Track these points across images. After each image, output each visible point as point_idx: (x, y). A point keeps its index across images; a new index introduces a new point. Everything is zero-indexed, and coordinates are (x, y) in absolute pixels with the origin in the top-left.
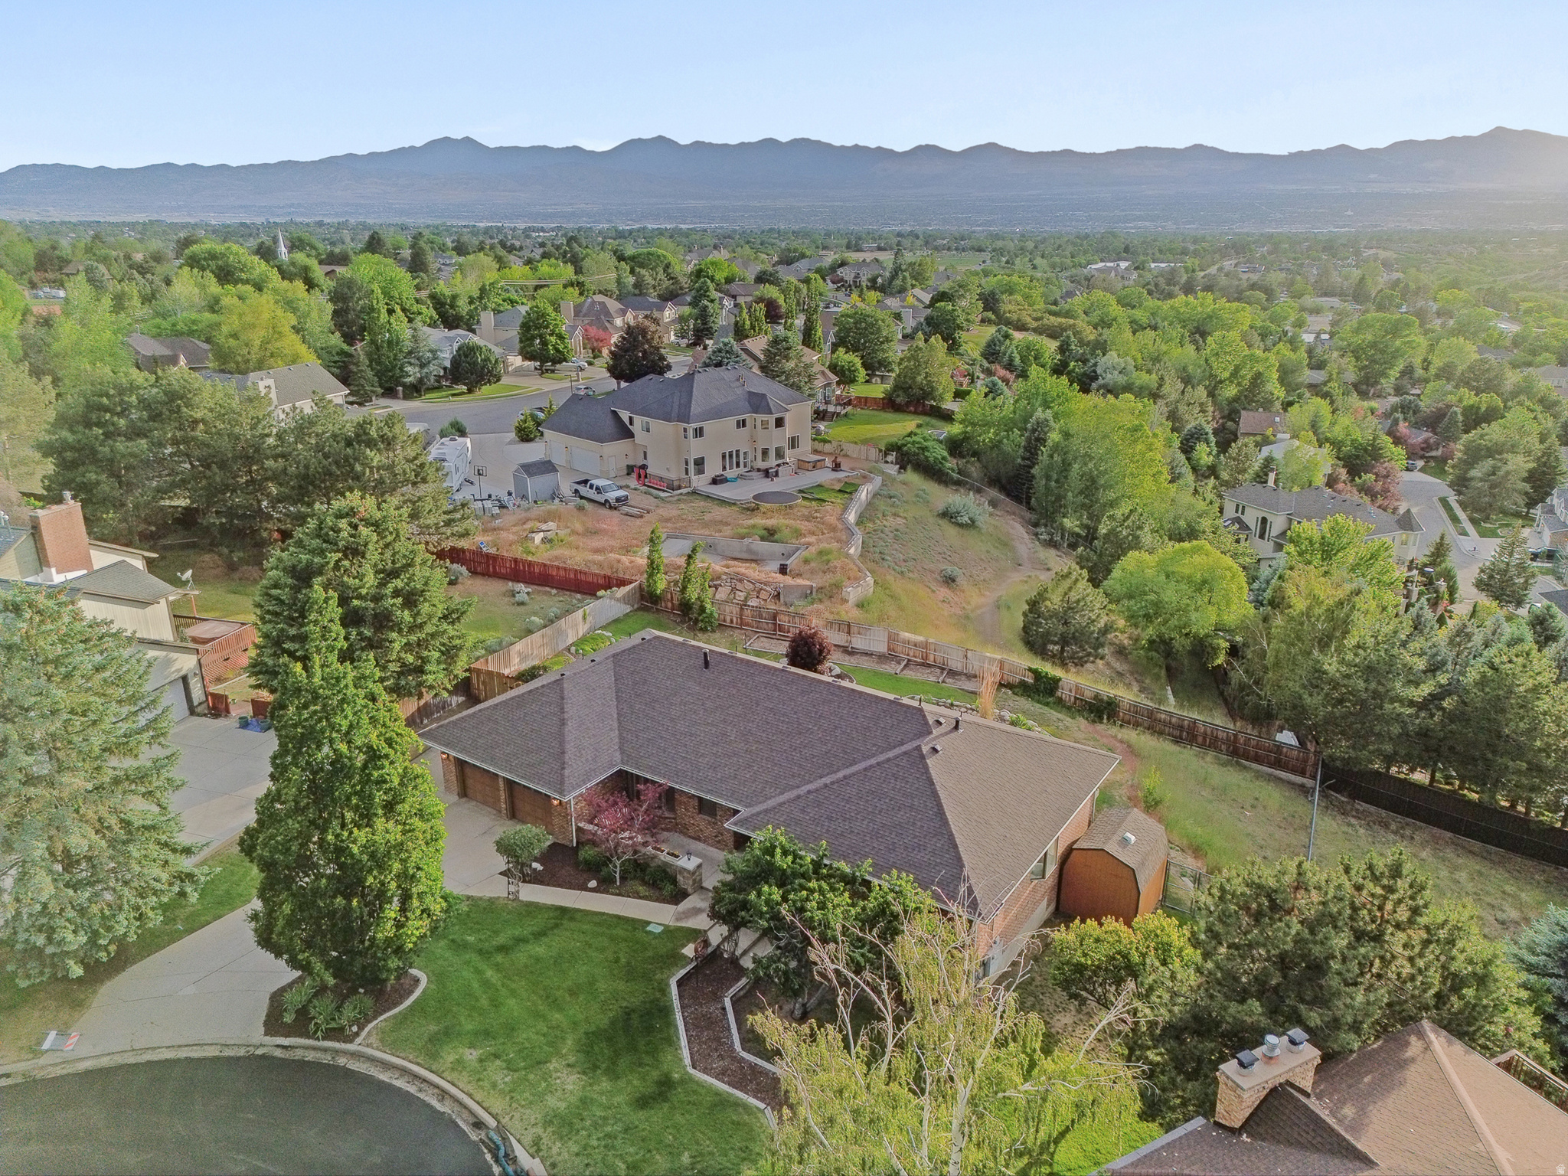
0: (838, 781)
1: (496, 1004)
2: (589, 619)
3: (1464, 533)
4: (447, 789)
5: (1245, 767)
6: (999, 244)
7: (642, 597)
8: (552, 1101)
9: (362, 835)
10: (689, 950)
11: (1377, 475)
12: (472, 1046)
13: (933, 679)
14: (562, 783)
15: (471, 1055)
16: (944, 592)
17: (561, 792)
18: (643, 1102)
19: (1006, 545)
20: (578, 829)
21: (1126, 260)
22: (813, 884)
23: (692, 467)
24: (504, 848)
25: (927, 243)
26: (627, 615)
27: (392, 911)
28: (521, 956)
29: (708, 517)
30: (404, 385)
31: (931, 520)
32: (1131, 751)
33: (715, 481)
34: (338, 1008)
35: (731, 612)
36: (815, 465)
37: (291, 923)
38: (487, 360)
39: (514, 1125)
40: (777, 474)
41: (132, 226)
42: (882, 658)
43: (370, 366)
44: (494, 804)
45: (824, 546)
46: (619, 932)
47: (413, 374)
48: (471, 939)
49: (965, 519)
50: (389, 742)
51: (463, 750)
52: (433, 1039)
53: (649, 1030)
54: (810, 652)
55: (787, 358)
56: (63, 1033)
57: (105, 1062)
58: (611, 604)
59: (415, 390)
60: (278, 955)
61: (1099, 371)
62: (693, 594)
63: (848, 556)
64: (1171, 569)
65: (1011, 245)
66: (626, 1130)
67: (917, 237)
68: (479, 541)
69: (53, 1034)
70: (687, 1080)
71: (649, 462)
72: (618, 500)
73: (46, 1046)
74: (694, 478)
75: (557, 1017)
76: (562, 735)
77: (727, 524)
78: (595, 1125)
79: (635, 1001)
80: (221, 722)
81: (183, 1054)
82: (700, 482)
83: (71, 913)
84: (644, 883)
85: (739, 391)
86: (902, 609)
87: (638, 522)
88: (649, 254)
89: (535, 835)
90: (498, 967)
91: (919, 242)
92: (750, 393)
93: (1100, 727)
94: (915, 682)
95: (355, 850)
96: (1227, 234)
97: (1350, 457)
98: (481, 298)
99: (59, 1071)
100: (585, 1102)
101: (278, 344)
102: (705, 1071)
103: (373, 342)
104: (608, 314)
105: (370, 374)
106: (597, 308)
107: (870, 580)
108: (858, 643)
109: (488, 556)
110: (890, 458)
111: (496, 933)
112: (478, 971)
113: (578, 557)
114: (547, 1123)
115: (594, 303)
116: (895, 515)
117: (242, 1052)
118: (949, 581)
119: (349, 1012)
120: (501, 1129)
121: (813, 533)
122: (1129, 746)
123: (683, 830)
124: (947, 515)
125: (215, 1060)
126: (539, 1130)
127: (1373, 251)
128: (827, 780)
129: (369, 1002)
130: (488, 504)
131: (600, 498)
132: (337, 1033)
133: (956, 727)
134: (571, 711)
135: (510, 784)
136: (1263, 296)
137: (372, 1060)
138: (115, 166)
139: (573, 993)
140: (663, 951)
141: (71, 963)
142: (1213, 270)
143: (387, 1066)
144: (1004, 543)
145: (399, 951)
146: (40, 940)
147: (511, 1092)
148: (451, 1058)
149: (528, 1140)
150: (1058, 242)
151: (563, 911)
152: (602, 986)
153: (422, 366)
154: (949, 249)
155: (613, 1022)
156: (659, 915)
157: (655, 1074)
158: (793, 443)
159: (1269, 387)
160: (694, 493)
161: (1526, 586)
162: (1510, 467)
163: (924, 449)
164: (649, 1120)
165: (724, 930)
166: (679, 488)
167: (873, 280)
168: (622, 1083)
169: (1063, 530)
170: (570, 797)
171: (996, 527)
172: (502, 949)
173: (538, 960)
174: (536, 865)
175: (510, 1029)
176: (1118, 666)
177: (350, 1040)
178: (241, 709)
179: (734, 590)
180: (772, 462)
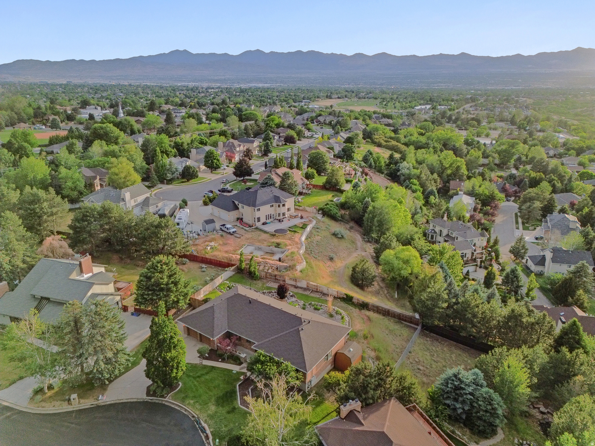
0: (279, 337)
1: (197, 390)
2: (223, 278)
3: (518, 228)
4: (185, 333)
5: (402, 323)
6: (384, 96)
7: (238, 269)
8: (209, 412)
9: (169, 355)
10: (242, 378)
11: (491, 207)
12: (192, 400)
13: (318, 296)
14: (213, 335)
15: (192, 402)
16: (329, 263)
17: (213, 338)
18: (229, 412)
19: (354, 242)
20: (217, 346)
21: (429, 104)
22: (269, 364)
23: (256, 220)
24: (199, 352)
25: (356, 96)
26: (233, 275)
27: (175, 371)
28: (203, 379)
29: (260, 238)
30: (166, 180)
31: (330, 236)
32: (369, 319)
33: (263, 224)
34: (162, 391)
35: (263, 274)
36: (295, 217)
37: (154, 373)
38: (194, 171)
39: (201, 417)
40: (283, 221)
41: (61, 85)
42: (305, 289)
43: (156, 175)
44: (196, 338)
45: (293, 250)
46: (226, 373)
47: (169, 176)
48: (191, 374)
49: (340, 236)
50: (175, 334)
51: (189, 325)
52: (183, 398)
53: (231, 396)
54: (283, 290)
55: (289, 179)
56: (103, 395)
57: (112, 402)
58: (229, 272)
59: (170, 182)
60: (150, 379)
61: (400, 168)
62: (252, 269)
63: (299, 254)
64: (398, 256)
65: (388, 96)
66: (225, 418)
67: (353, 92)
68: (192, 250)
69: (101, 396)
70: (239, 408)
71: (244, 217)
72: (233, 232)
73: (100, 398)
74: (257, 223)
75: (211, 393)
76: (213, 322)
77: (266, 241)
78: (218, 417)
79: (229, 390)
80: (126, 313)
81: (129, 401)
82: (259, 225)
83: (107, 370)
84: (233, 360)
85: (271, 195)
86: (313, 272)
87: (239, 240)
88: (250, 113)
89: (206, 347)
90: (197, 381)
91: (354, 95)
92: (275, 196)
93: (363, 311)
94: (313, 297)
95: (168, 358)
96: (472, 90)
97: (484, 200)
98: (191, 143)
99: (103, 404)
100: (216, 412)
101: (130, 178)
102: (243, 406)
103: (157, 166)
104: (234, 146)
105: (156, 177)
106: (231, 144)
107: (305, 263)
108: (299, 284)
109: (194, 256)
110: (320, 212)
111: (197, 373)
112: (193, 382)
113: (220, 255)
114: (208, 416)
115: (229, 142)
116: (318, 235)
117: (142, 400)
118: (331, 259)
119: (165, 392)
120: (198, 418)
121: (290, 245)
122: (369, 318)
123: (243, 346)
124: (335, 235)
125: (136, 402)
126: (206, 418)
127: (525, 99)
128: (276, 336)
129: (169, 389)
130: (194, 235)
131: (228, 231)
132: (162, 396)
133: (309, 322)
134: (216, 315)
135: (200, 334)
136: (476, 123)
137: (170, 402)
138: (52, 60)
139: (214, 388)
140: (236, 378)
141: (106, 381)
142: (461, 110)
143: (173, 404)
144: (353, 242)
145: (176, 379)
146: (100, 376)
147: (200, 410)
148: (188, 402)
149: (204, 420)
150: (406, 95)
151: (213, 367)
152: (221, 386)
153: (172, 174)
154: (364, 98)
155: (223, 395)
156: (235, 368)
157: (232, 406)
158: (289, 210)
159: (462, 171)
160: (257, 228)
161: (525, 253)
162: (535, 206)
163: (330, 210)
164: (231, 416)
165: (250, 373)
166: (252, 226)
167: (330, 122)
168: (224, 408)
169: (372, 237)
170: (215, 339)
171: (351, 236)
172: (199, 377)
173: (207, 379)
174: (207, 355)
175: (200, 396)
176: (381, 285)
177: (165, 398)
178: (131, 310)
179: (265, 266)
180: (281, 217)
